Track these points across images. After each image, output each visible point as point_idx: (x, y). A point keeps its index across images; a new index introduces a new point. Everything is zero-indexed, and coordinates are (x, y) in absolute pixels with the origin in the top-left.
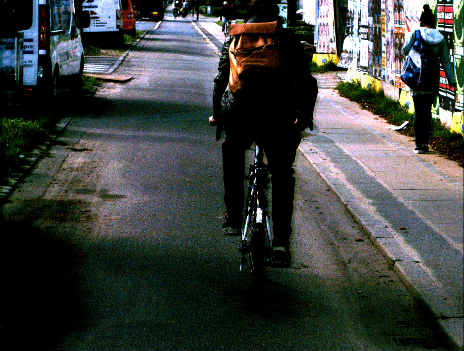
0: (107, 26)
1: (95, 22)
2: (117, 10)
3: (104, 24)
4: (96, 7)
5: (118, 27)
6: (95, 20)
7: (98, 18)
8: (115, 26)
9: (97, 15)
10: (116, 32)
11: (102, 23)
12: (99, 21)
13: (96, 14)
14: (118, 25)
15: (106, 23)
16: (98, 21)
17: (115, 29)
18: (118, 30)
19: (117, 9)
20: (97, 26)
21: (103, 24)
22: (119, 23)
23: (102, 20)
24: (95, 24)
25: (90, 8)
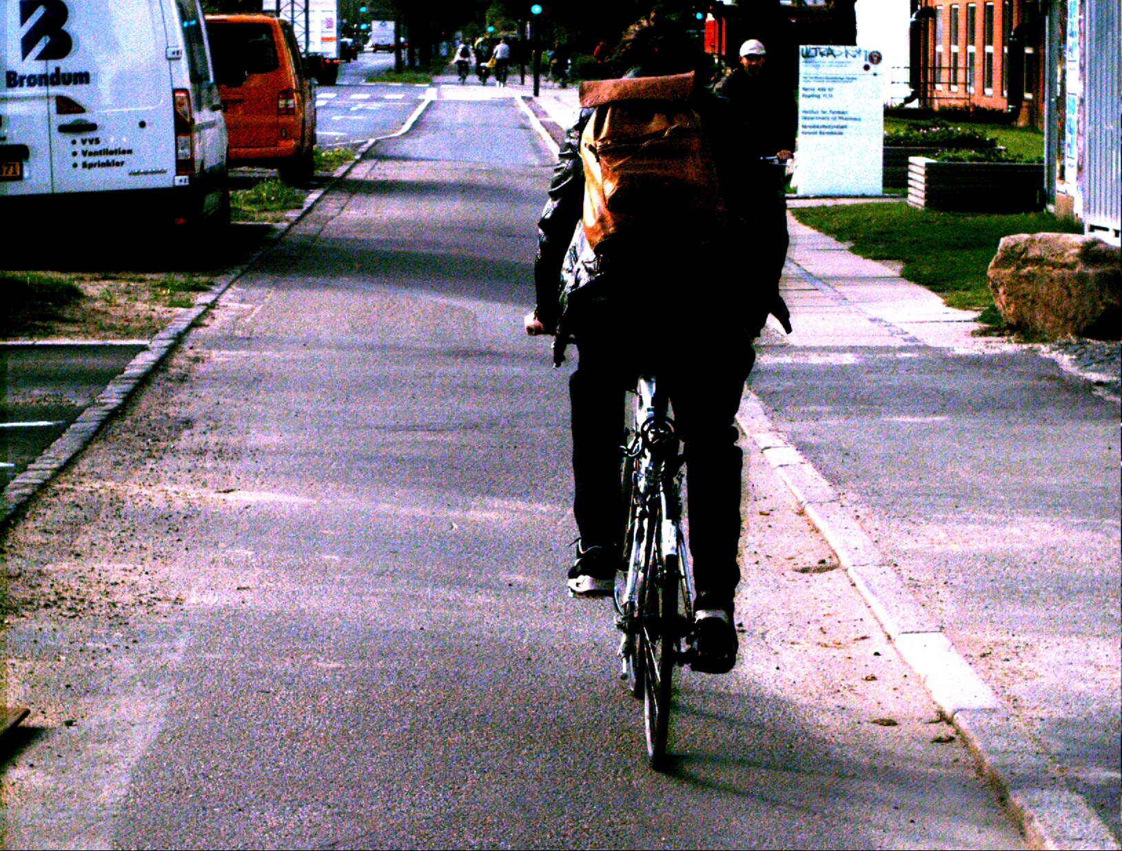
0: (132, 163)
1: (79, 147)
2: (175, 91)
3: (119, 158)
4: (82, 78)
5: (183, 166)
6: (78, 139)
7: (93, 127)
8: (171, 166)
9: (88, 117)
10: (175, 189)
11: (111, 153)
12: (97, 141)
13: (80, 109)
14: (181, 158)
15: (130, 152)
16: (91, 142)
17: (171, 179)
18: (181, 180)
19: (177, 85)
20: (91, 166)
21: (112, 157)
22: (187, 151)
23: (111, 141)
24: (80, 159)
25: (55, 84)
